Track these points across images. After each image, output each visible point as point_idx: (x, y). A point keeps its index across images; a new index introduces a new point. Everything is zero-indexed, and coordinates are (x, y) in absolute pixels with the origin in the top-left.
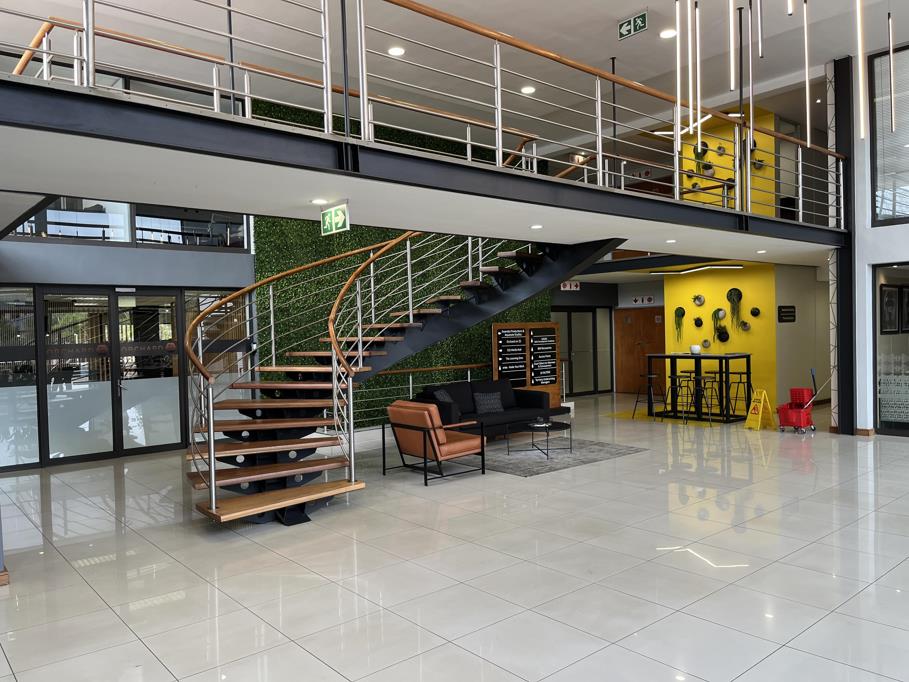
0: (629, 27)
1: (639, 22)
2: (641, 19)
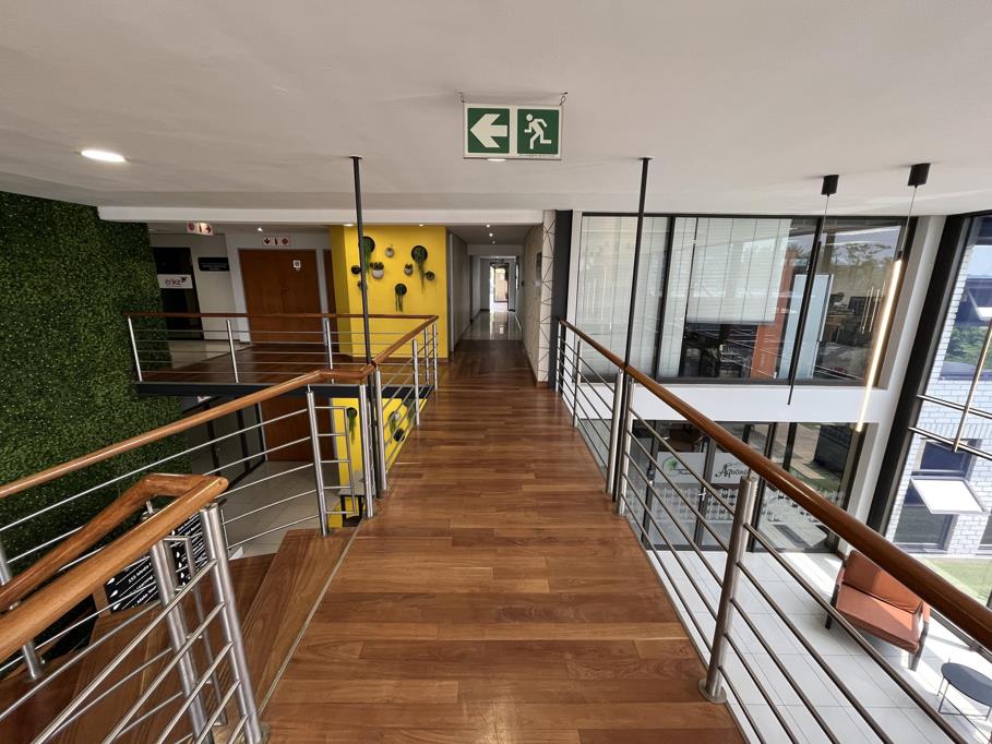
0: (501, 131)
1: (536, 126)
2: (542, 121)
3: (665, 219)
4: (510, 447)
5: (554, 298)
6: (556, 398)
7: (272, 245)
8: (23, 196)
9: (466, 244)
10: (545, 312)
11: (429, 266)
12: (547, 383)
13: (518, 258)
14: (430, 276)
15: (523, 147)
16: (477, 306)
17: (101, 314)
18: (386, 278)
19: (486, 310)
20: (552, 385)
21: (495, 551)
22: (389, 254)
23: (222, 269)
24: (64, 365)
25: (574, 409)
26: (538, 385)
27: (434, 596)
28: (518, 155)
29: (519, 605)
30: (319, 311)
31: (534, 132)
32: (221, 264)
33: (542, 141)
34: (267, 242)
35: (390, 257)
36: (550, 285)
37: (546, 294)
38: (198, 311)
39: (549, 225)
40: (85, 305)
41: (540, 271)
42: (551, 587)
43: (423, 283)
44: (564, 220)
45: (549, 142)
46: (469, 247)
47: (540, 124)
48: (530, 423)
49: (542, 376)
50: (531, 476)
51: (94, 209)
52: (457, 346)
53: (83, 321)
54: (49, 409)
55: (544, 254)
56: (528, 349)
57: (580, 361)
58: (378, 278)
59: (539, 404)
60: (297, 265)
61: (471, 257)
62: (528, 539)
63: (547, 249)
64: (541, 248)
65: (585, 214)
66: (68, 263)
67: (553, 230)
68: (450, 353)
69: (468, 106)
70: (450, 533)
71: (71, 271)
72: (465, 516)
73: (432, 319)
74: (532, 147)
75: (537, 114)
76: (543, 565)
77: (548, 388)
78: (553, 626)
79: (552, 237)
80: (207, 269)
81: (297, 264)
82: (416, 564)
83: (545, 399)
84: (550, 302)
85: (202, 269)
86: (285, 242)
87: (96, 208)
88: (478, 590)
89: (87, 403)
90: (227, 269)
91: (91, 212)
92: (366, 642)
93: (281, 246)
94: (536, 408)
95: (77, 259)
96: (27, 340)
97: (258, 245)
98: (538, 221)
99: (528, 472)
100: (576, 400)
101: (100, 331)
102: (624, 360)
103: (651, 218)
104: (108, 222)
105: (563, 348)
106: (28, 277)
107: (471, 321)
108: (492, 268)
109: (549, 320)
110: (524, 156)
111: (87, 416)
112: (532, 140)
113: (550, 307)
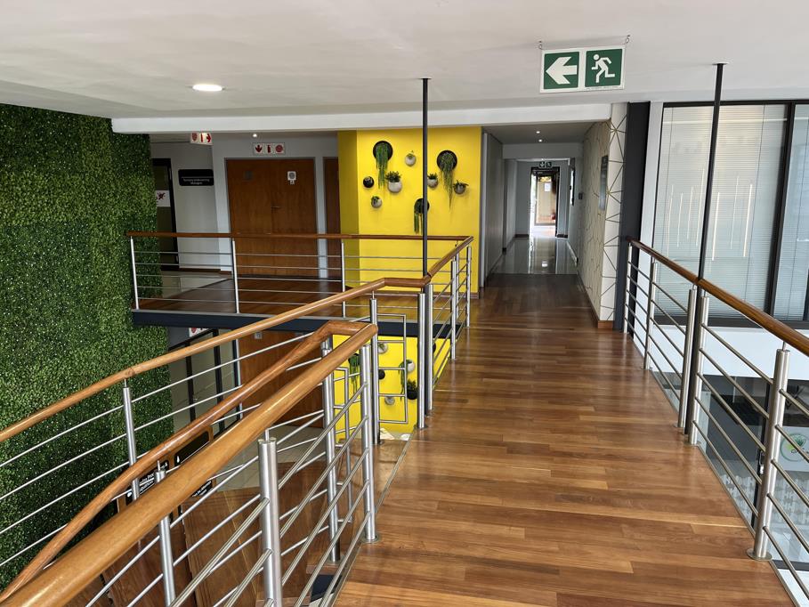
0: (572, 70)
1: (602, 64)
2: (607, 59)
3: (782, 108)
4: (565, 384)
5: (624, 213)
6: (625, 341)
7: (264, 154)
8: (60, 113)
9: (501, 144)
10: (611, 230)
11: (460, 175)
12: (613, 322)
13: (573, 160)
14: (460, 188)
15: (590, 82)
16: (511, 232)
17: (108, 234)
18: (404, 193)
19: (522, 236)
20: (620, 326)
21: (552, 459)
22: (410, 162)
23: (205, 184)
24: (78, 286)
25: (646, 347)
26: (600, 326)
27: (494, 482)
28: (586, 89)
29: (577, 494)
30: (315, 230)
31: (600, 69)
32: (205, 177)
33: (607, 75)
34: (259, 149)
35: (410, 165)
36: (619, 196)
37: (613, 207)
38: (175, 231)
39: (618, 120)
40: (97, 224)
41: (606, 179)
42: (609, 487)
43: (451, 196)
44: (638, 115)
45: (613, 75)
46: (505, 147)
47: (605, 62)
48: (587, 363)
49: (605, 313)
50: (591, 409)
51: (109, 121)
52: (487, 280)
53: (96, 240)
54: (66, 331)
55: (610, 158)
56: (586, 285)
57: (654, 287)
58: (394, 192)
59: (600, 345)
60: (292, 178)
61: (506, 162)
62: (586, 454)
63: (615, 151)
64: (607, 149)
65: (666, 105)
66: (87, 179)
67: (623, 127)
68: (480, 288)
69: (544, 52)
70: (504, 444)
71: (89, 187)
72: (519, 434)
73: (465, 239)
74: (598, 81)
75: (602, 54)
76: (603, 472)
77: (614, 329)
78: (611, 509)
79: (622, 137)
80: (188, 184)
81: (292, 176)
82: (474, 462)
83: (610, 340)
84: (618, 218)
85: (182, 183)
86: (279, 149)
87: (110, 120)
88: (537, 482)
89: (93, 328)
90: (211, 183)
91: (106, 125)
92: (440, 502)
93: (274, 154)
94: (597, 349)
95: (94, 175)
96: (55, 258)
97: (247, 153)
98: (604, 116)
99: (587, 405)
100: (648, 335)
101: (107, 253)
102: (697, 274)
103: (762, 106)
104: (119, 134)
105: (635, 277)
106: (58, 194)
107: (504, 250)
108: (534, 178)
109: (616, 242)
110: (591, 88)
111: (93, 342)
112: (598, 76)
113: (618, 225)
